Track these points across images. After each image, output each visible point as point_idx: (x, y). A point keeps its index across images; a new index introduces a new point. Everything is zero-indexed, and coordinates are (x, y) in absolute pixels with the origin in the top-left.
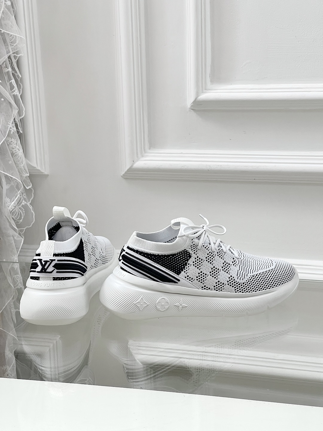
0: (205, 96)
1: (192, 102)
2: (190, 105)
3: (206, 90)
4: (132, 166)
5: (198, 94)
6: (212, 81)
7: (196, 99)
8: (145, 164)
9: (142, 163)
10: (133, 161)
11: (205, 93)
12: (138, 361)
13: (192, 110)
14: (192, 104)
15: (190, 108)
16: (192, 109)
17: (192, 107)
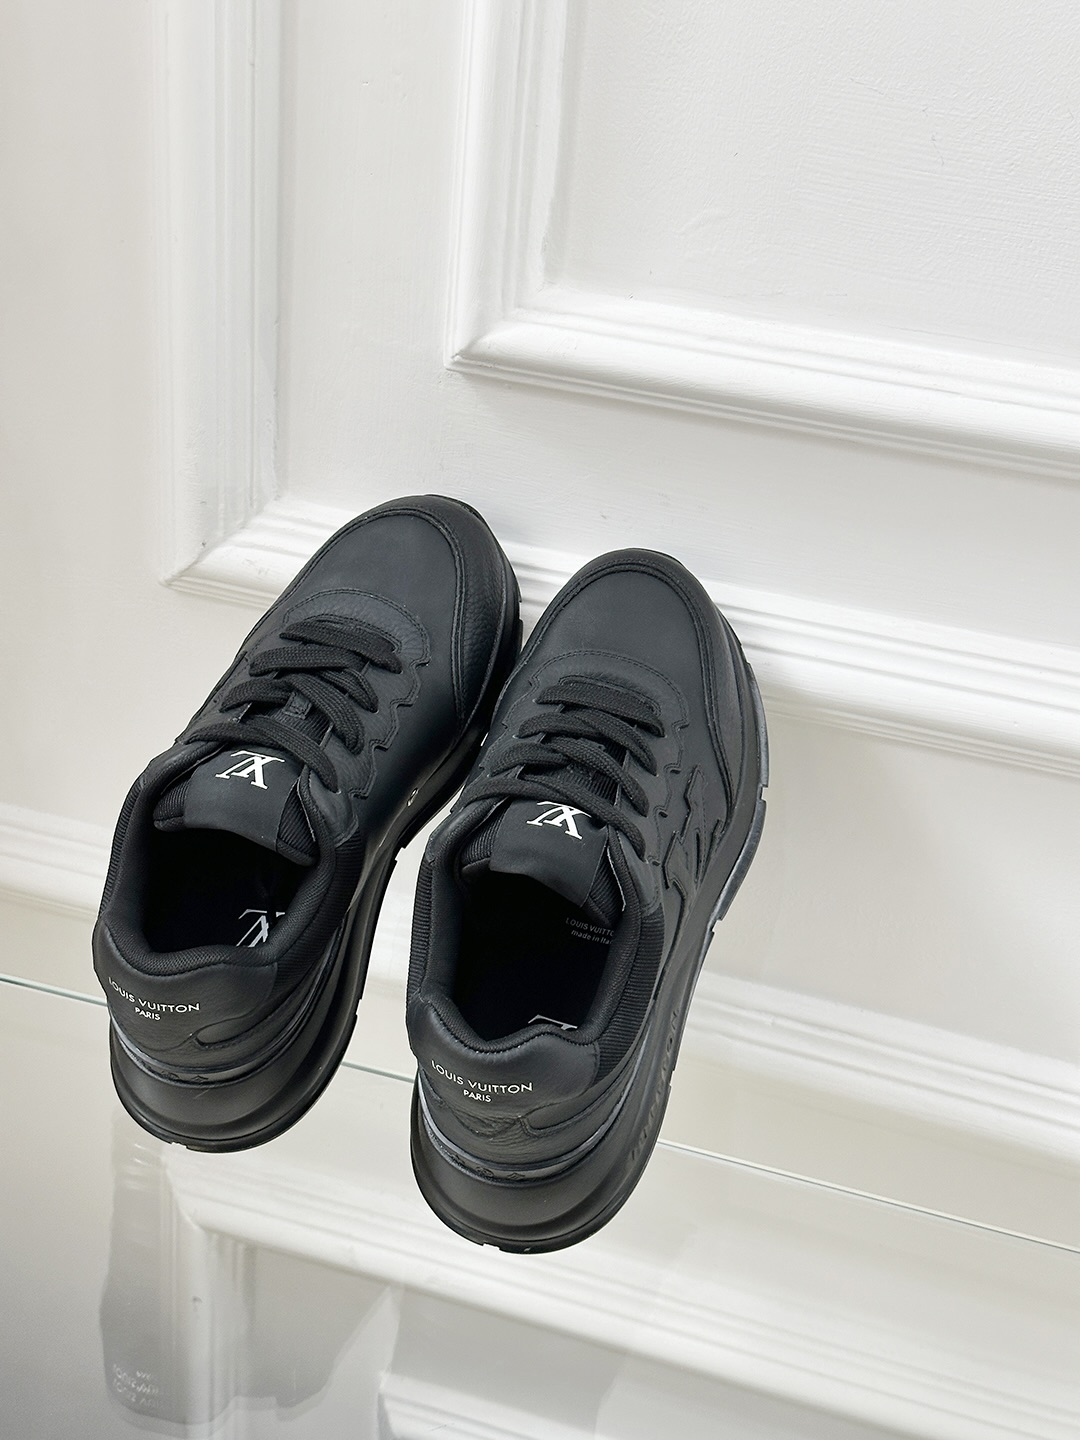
0: (512, 336)
1: (457, 350)
2: (451, 360)
3: (519, 307)
4: (196, 563)
5: (482, 323)
6: (552, 272)
7: (472, 344)
8: (251, 563)
9: (237, 555)
10: (203, 544)
11: (517, 320)
12: (188, 1219)
13: (458, 375)
14: (457, 358)
15: (448, 370)
16: (461, 372)
17: (458, 369)
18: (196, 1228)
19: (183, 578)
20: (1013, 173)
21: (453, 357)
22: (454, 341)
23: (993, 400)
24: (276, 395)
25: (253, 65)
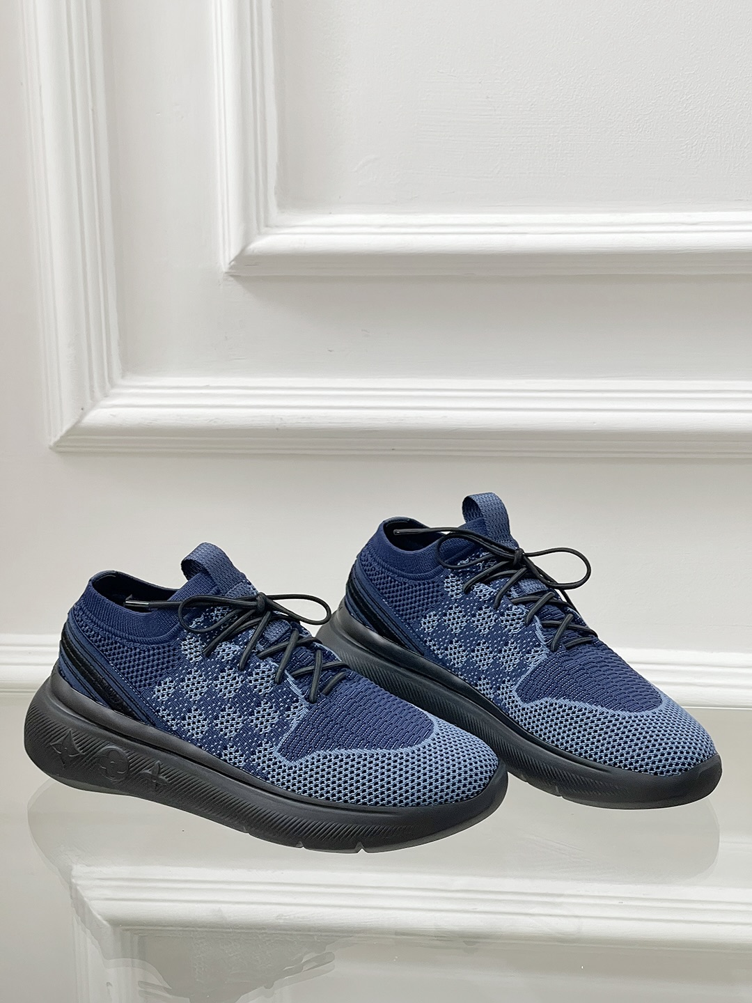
0: (265, 243)
1: (232, 258)
2: (228, 266)
3: (267, 226)
4: (79, 422)
5: (247, 238)
6: (282, 206)
7: (243, 250)
8: (114, 416)
9: (104, 414)
10: (82, 409)
11: (266, 234)
12: (99, 917)
13: (232, 279)
14: (233, 263)
15: (226, 273)
16: (232, 276)
17: (233, 271)
18: (105, 922)
19: (69, 437)
20: (533, 110)
21: (230, 263)
22: (226, 254)
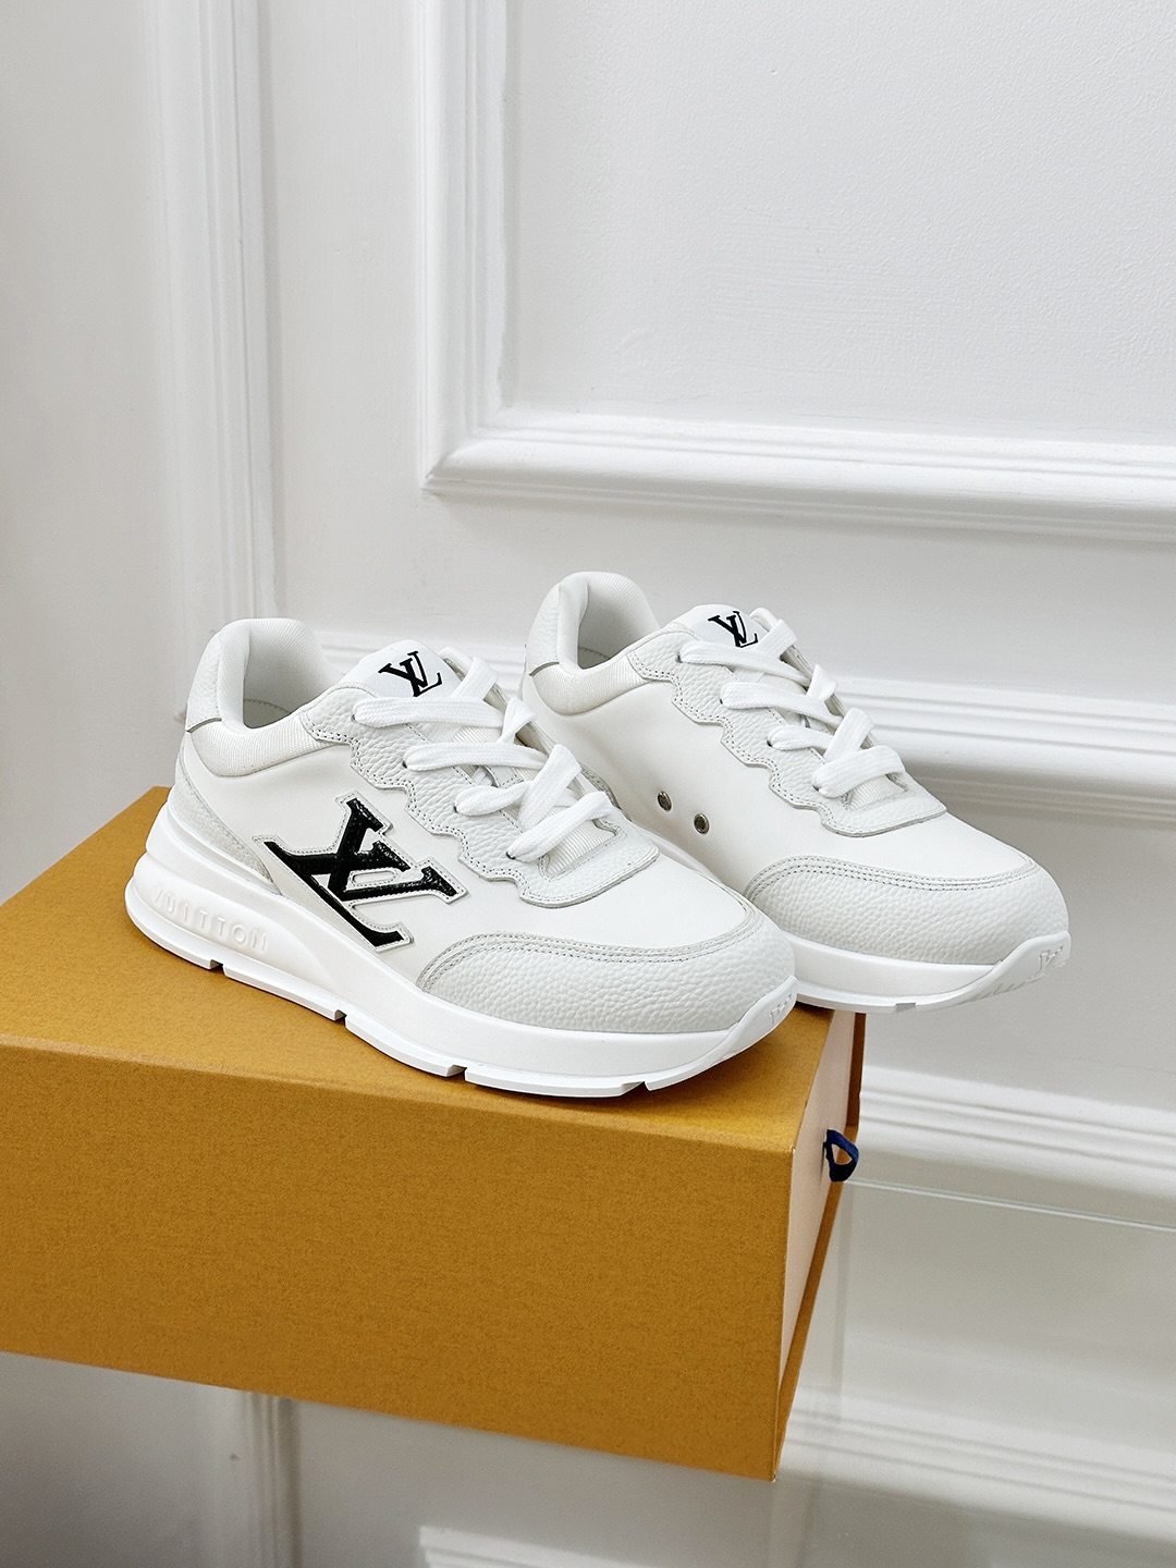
0: (477, 451)
1: (430, 469)
2: (425, 480)
3: (481, 425)
5: (450, 441)
6: (508, 397)
7: (443, 460)
11: (480, 437)
13: (434, 498)
14: (431, 477)
15: (424, 490)
16: (435, 494)
17: (433, 488)
20: (885, 273)
21: (427, 476)
22: (426, 461)
23: (893, 464)
24: (274, 533)
25: (241, 242)
